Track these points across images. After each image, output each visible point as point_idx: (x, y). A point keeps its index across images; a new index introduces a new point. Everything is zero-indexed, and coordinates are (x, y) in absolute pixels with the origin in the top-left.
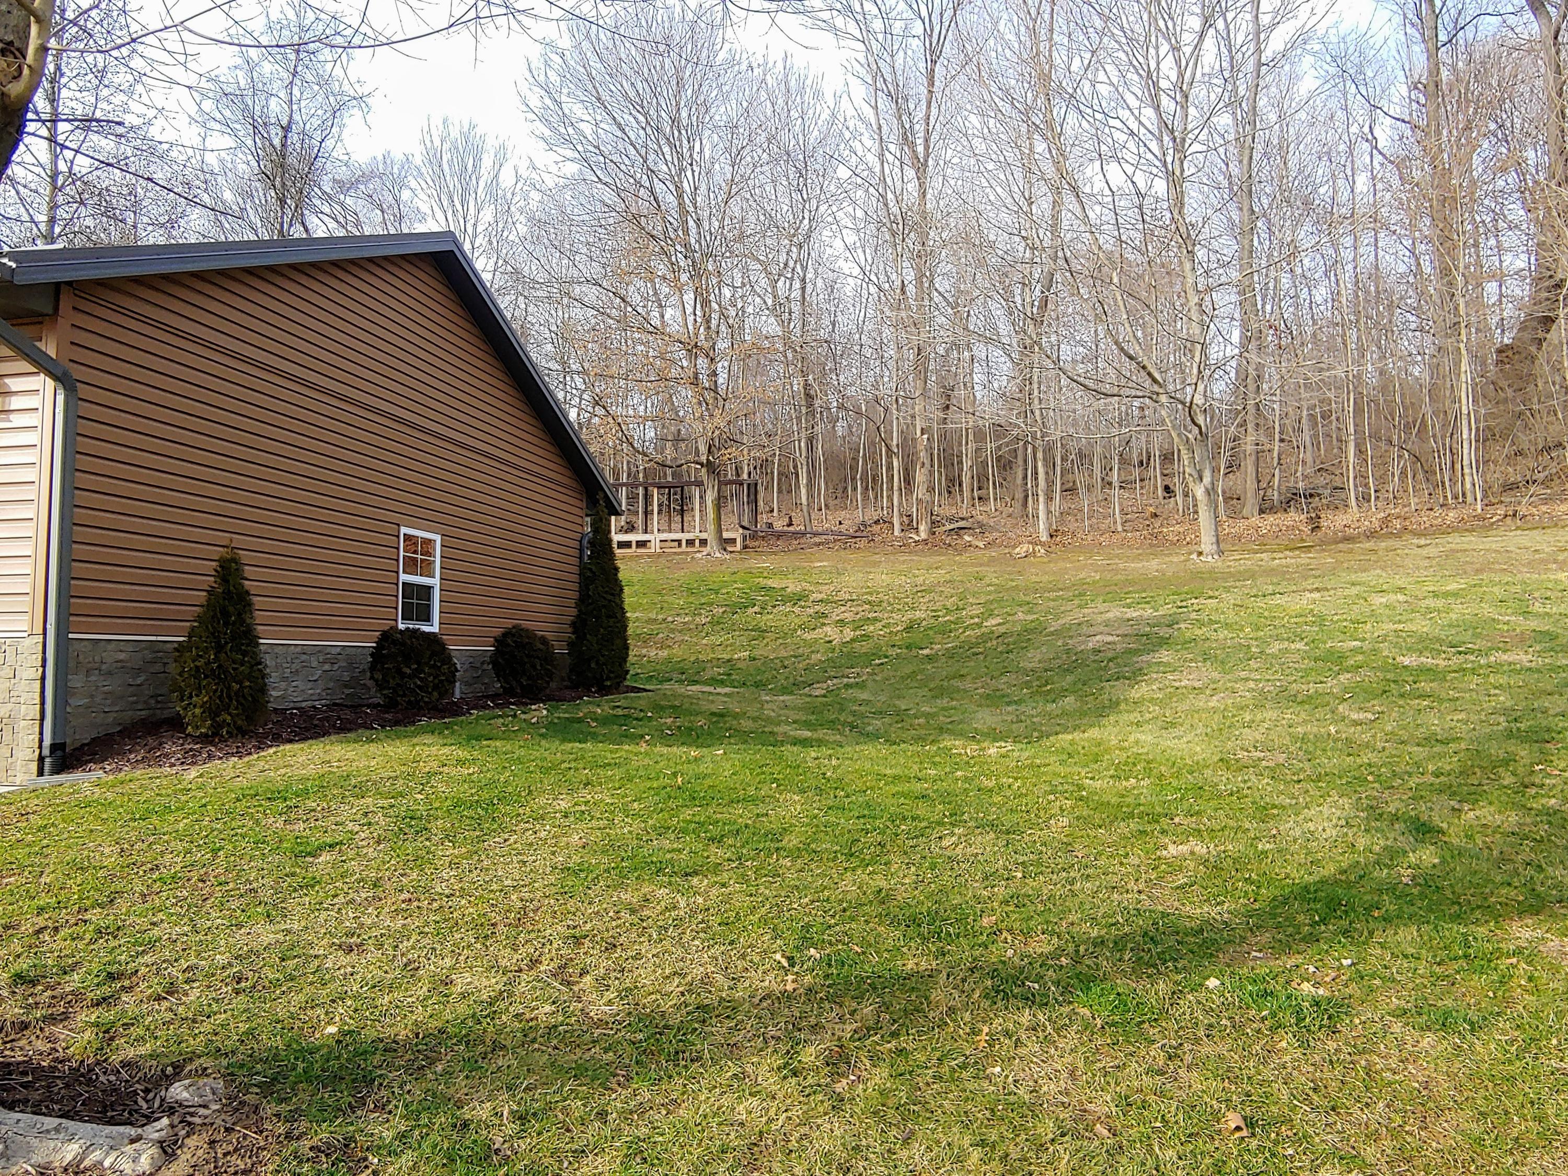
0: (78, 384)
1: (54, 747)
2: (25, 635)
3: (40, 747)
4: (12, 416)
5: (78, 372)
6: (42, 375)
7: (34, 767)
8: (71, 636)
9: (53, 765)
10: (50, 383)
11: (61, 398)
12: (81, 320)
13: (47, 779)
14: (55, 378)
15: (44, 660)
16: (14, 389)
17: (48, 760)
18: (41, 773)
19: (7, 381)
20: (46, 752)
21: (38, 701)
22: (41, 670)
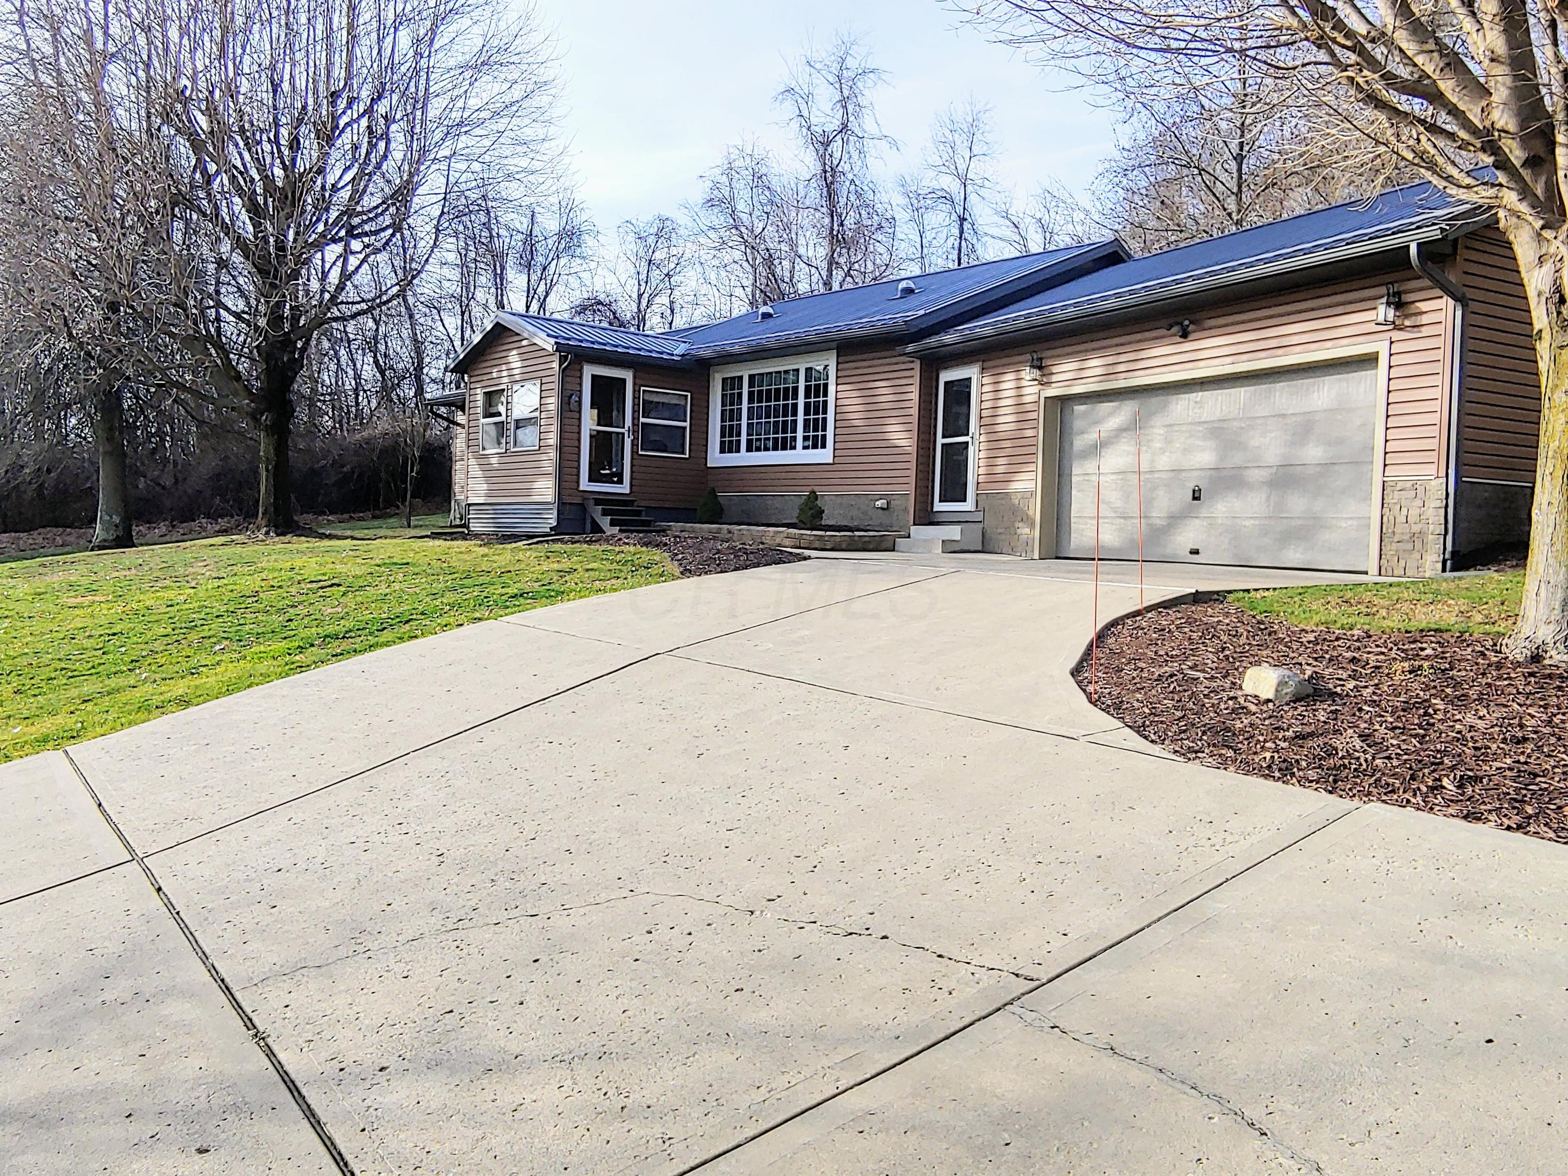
0: (1470, 302)
1: (1453, 553)
2: (1433, 477)
3: (1444, 553)
4: (1423, 329)
5: (1470, 294)
6: (1445, 297)
7: (1440, 566)
8: (1464, 479)
9: (1452, 564)
10: (1451, 302)
11: (1459, 313)
12: (1474, 256)
13: (1448, 574)
14: (1456, 299)
15: (1447, 495)
16: (1424, 310)
17: (1449, 563)
18: (1444, 570)
19: (1418, 304)
20: (1447, 556)
21: (1443, 521)
22: (1444, 502)
